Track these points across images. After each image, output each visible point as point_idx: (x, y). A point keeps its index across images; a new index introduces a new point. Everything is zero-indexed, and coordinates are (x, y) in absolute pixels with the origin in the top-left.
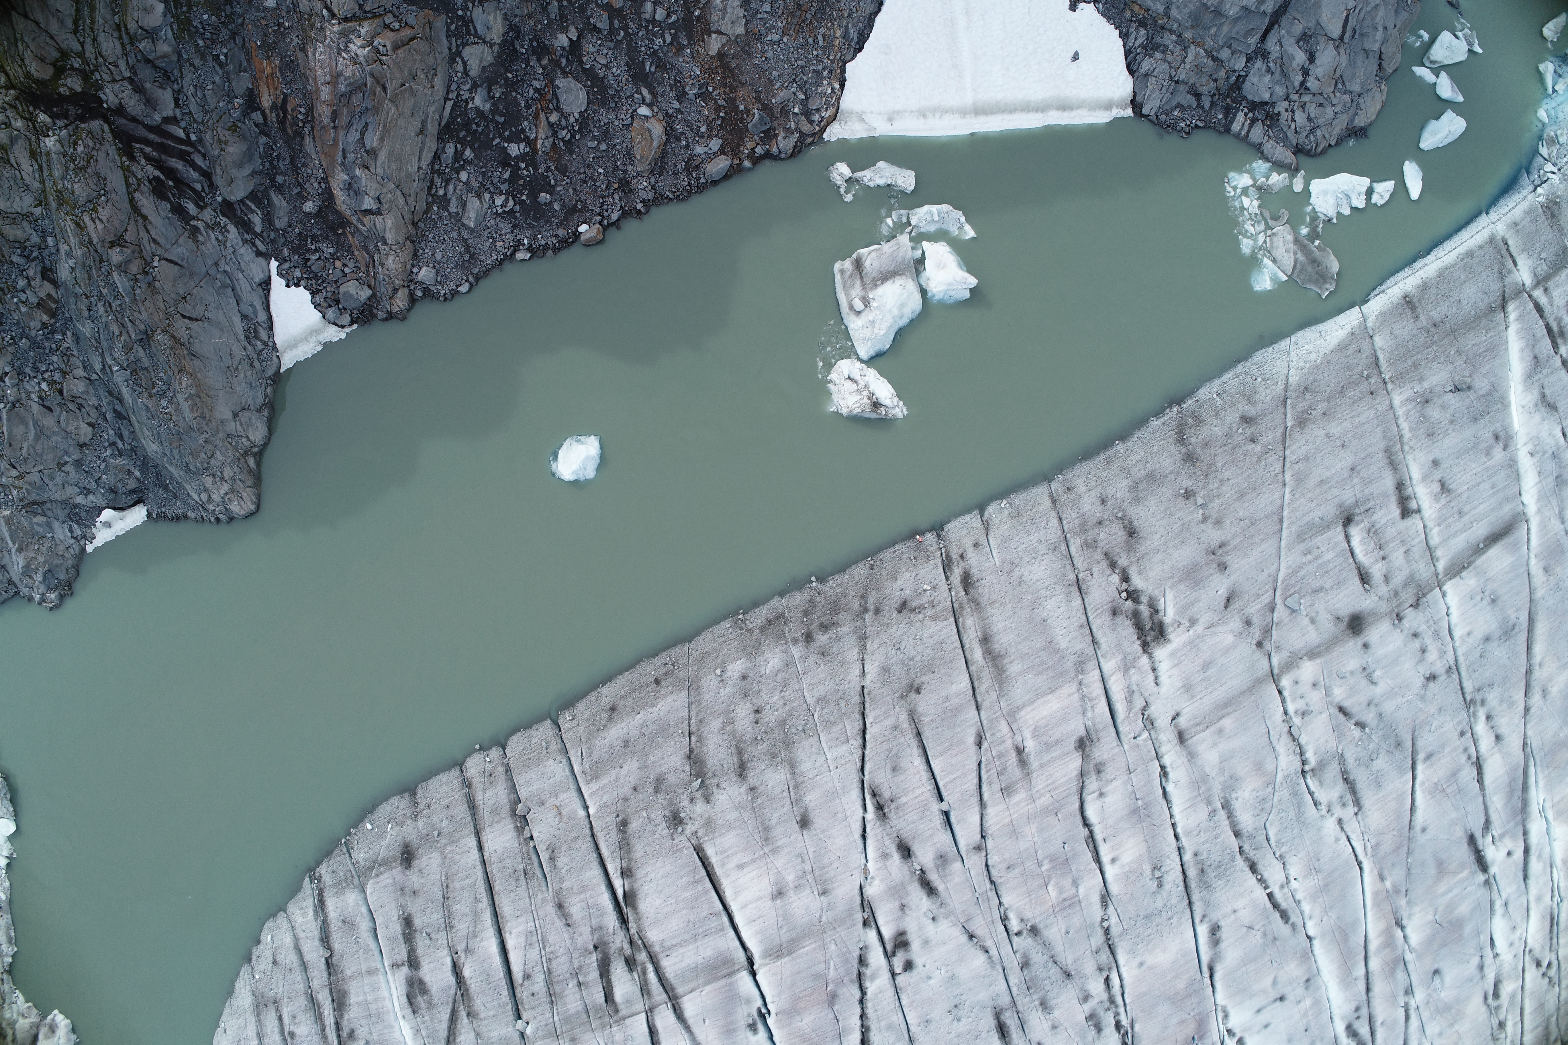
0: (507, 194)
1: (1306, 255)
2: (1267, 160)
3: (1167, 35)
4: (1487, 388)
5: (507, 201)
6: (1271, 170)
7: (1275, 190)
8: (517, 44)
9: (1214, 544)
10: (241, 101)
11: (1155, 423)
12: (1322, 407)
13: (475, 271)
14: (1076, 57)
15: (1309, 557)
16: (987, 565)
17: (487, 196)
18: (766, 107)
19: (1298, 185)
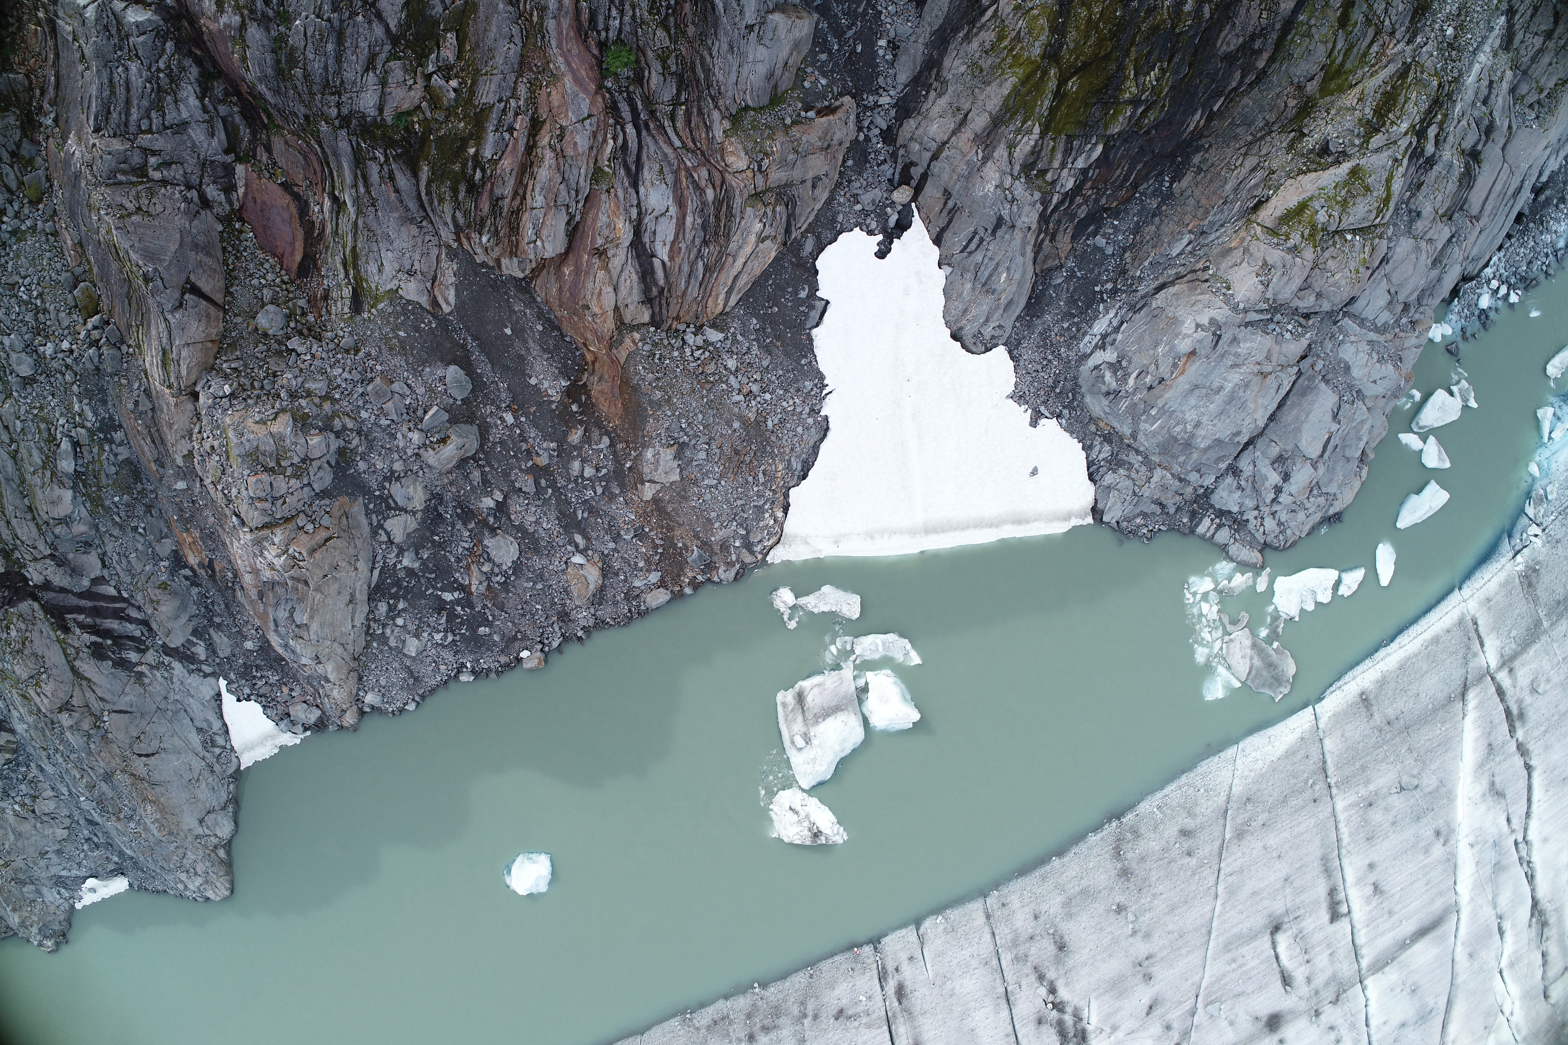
0: (446, 631)
1: (1263, 660)
2: (1232, 560)
3: (1132, 454)
4: (1435, 785)
5: (445, 637)
6: (1235, 570)
7: (1237, 592)
8: (441, 509)
9: (1142, 956)
10: (166, 563)
11: (1093, 839)
12: (1262, 818)
13: (421, 692)
14: (1034, 472)
15: (1234, 965)
16: (921, 977)
17: (425, 635)
18: (705, 545)
19: (1262, 585)
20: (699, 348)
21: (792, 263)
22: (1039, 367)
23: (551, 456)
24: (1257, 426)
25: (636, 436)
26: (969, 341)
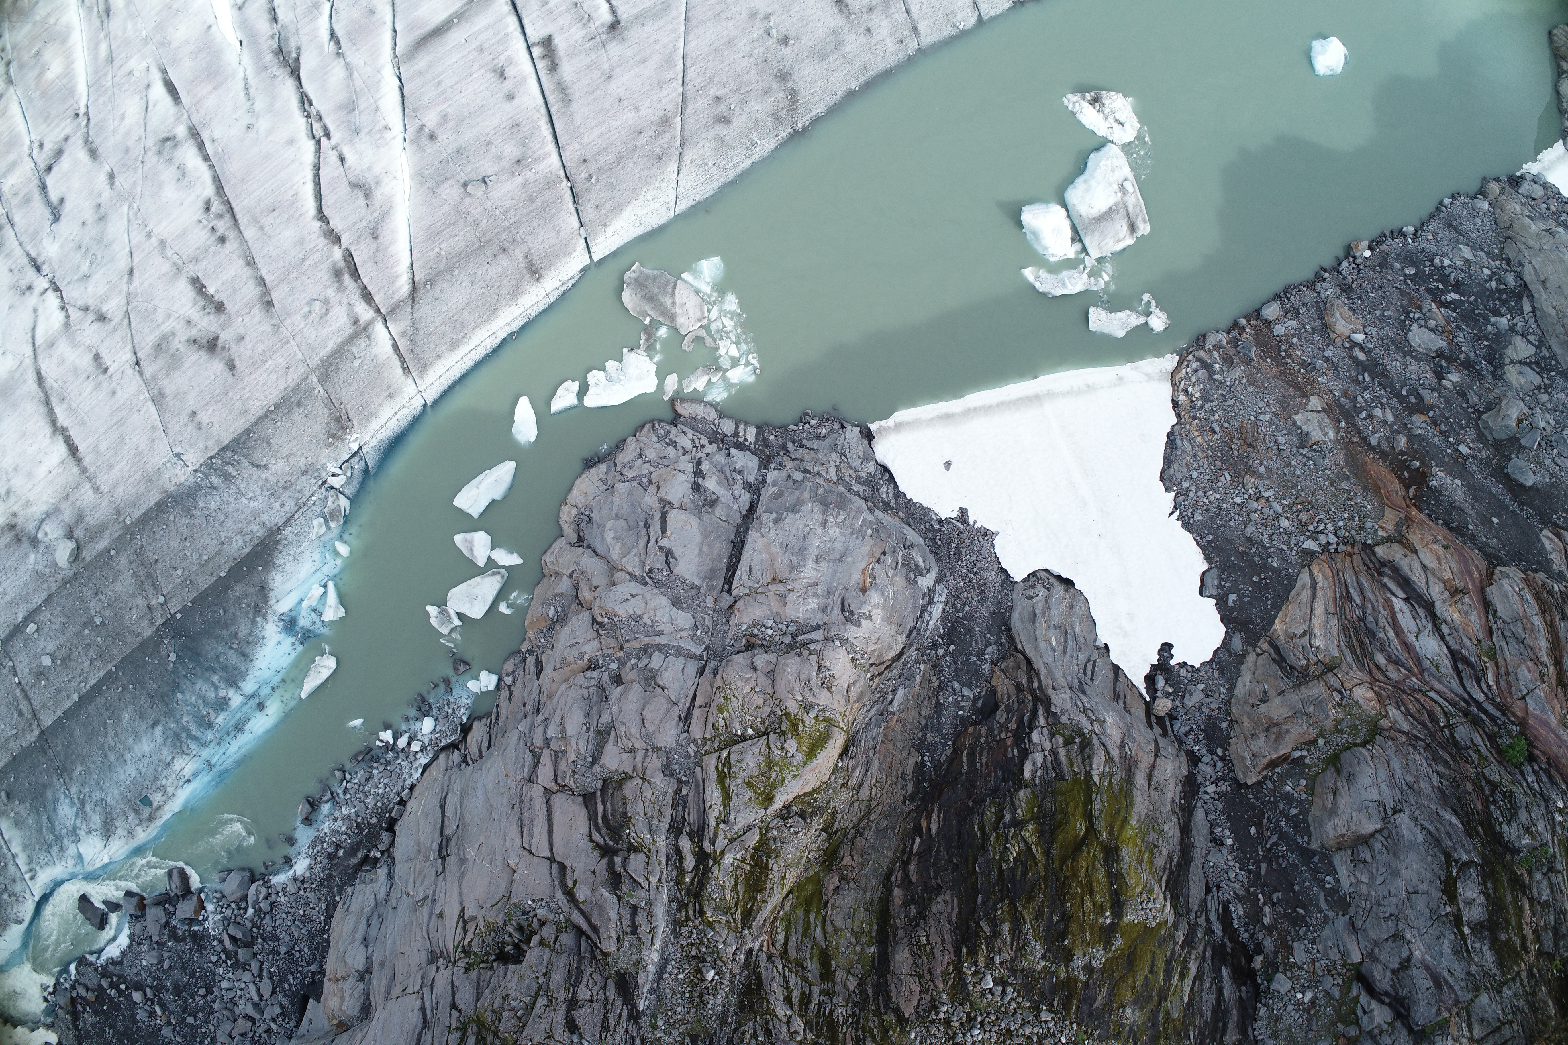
0: (1443, 268)
1: (661, 304)
2: (710, 404)
3: (862, 492)
4: (441, 190)
5: (1441, 263)
6: (704, 393)
7: (699, 371)
8: (1491, 368)
11: (820, 110)
12: (643, 140)
13: (1443, 215)
14: (948, 465)
17: (1460, 263)
18: (1248, 361)
19: (671, 383)
20: (1321, 532)
21: (1253, 623)
22: (978, 564)
23: (1411, 423)
24: (759, 530)
25: (1347, 449)
26: (1052, 580)
